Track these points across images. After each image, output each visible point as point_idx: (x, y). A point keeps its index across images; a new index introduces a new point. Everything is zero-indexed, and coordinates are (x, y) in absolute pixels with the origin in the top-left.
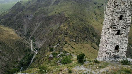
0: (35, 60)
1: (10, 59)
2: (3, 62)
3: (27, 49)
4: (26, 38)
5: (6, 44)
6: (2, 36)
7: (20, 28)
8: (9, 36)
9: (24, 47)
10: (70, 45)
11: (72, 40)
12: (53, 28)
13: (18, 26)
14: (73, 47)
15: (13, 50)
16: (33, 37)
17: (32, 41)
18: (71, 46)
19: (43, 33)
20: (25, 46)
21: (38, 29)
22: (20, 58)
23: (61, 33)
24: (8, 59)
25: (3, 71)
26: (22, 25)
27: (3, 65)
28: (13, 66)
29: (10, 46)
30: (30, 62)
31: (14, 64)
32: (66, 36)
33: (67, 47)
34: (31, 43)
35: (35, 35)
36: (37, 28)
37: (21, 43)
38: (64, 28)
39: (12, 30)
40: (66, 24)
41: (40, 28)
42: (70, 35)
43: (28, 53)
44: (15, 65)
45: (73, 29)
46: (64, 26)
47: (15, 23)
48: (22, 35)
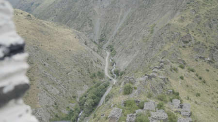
0: (108, 97)
1: (62, 92)
2: (50, 96)
3: (96, 72)
4: (96, 49)
5: (57, 61)
6: (51, 44)
7: (88, 26)
8: (64, 44)
9: (90, 67)
10: (193, 71)
11: (200, 57)
12: (155, 25)
13: (84, 23)
14: (200, 79)
15: (69, 74)
16: (111, 44)
17: (108, 53)
18: (197, 75)
19: (133, 36)
20: (92, 66)
21: (122, 28)
22: (82, 90)
23: (171, 40)
24: (58, 92)
25: (49, 114)
26: (91, 20)
27: (49, 102)
28: (67, 106)
29: (64, 65)
30: (99, 101)
31: (69, 102)
32: (184, 47)
33: (182, 78)
34: (107, 58)
35: (115, 40)
36: (120, 25)
37: (86, 59)
38: (181, 24)
39: (70, 31)
40: (188, 14)
41: (127, 24)
42: (196, 44)
43: (97, 80)
44: (71, 104)
45: (208, 27)
46: (182, 20)
47: (78, 17)
48: (88, 42)
